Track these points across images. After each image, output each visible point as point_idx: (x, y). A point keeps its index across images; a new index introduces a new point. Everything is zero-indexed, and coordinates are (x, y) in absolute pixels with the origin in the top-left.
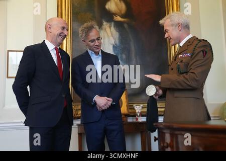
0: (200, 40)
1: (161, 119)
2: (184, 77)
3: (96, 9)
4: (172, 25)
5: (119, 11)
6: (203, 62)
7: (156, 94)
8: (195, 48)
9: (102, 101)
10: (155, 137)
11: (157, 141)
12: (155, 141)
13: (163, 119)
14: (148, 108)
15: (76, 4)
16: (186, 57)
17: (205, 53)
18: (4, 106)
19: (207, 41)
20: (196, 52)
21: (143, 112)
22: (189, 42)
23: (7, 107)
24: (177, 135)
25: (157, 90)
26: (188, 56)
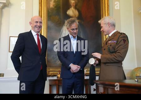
0: (121, 33)
1: (97, 78)
2: (114, 55)
3: (61, 14)
4: (105, 24)
5: (74, 15)
6: (124, 46)
7: (95, 64)
8: (118, 38)
9: (74, 68)
10: (94, 89)
11: (95, 91)
12: (94, 91)
13: (98, 78)
14: (90, 71)
15: (50, 11)
16: (113, 43)
17: (125, 41)
18: (7, 68)
19: (125, 34)
20: (119, 40)
21: (87, 73)
22: (115, 34)
23: (8, 69)
24: (107, 88)
25: (95, 61)
26: (115, 42)
